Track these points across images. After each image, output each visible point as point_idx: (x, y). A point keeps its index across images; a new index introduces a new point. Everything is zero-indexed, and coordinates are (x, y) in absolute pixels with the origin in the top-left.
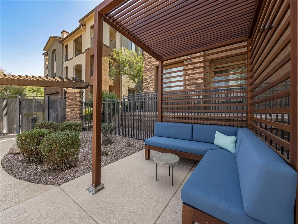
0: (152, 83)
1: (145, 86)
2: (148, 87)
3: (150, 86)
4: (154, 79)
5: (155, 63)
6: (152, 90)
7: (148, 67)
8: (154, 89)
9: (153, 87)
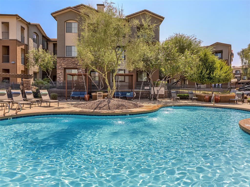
0: (62, 75)
1: (58, 77)
2: (60, 77)
3: (61, 77)
4: (63, 74)
5: (64, 66)
6: (62, 79)
7: (60, 67)
8: (63, 79)
9: (63, 77)
